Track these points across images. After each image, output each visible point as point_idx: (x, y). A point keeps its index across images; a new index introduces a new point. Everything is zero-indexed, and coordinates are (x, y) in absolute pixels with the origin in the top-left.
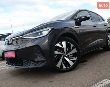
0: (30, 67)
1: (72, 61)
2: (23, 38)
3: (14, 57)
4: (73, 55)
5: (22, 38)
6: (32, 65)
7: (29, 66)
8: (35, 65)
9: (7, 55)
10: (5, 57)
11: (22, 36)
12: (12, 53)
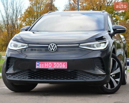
0: (88, 80)
2: (80, 47)
3: (66, 68)
5: (78, 47)
6: (90, 78)
7: (86, 79)
8: (94, 78)
9: (45, 65)
10: (36, 68)
11: (78, 45)
12: (61, 63)
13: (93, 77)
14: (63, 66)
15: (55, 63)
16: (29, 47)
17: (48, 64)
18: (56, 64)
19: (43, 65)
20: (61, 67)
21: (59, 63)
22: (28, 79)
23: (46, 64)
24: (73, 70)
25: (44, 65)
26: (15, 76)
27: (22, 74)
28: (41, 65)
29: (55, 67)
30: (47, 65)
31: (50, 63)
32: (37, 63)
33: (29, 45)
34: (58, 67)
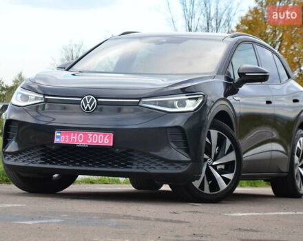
0: (152, 171)
1: (224, 178)
2: (141, 104)
3: (111, 145)
4: (225, 167)
5: (138, 105)
6: (157, 168)
7: (150, 168)
8: (165, 167)
9: (72, 137)
10: (55, 142)
11: (138, 101)
12: (101, 135)
13: (164, 165)
14: (105, 140)
15: (91, 135)
17: (78, 136)
18: (92, 137)
19: (68, 137)
20: (100, 143)
21: (98, 135)
22: (40, 163)
23: (74, 136)
24: (124, 150)
25: (70, 138)
26: (17, 158)
27: (30, 153)
28: (63, 137)
29: (89, 142)
30: (75, 138)
31: (81, 134)
32: (57, 134)
34: (95, 143)
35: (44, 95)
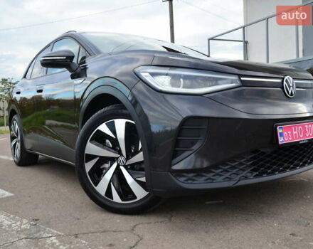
9: (294, 133)
10: (280, 143)
16: (243, 86)
17: (298, 129)
18: (308, 129)
19: (289, 132)
21: (312, 125)
25: (292, 134)
26: (210, 175)
27: (233, 164)
28: (285, 133)
29: (308, 136)
30: (297, 132)
33: (242, 79)
34: (311, 135)
35: (240, 76)
